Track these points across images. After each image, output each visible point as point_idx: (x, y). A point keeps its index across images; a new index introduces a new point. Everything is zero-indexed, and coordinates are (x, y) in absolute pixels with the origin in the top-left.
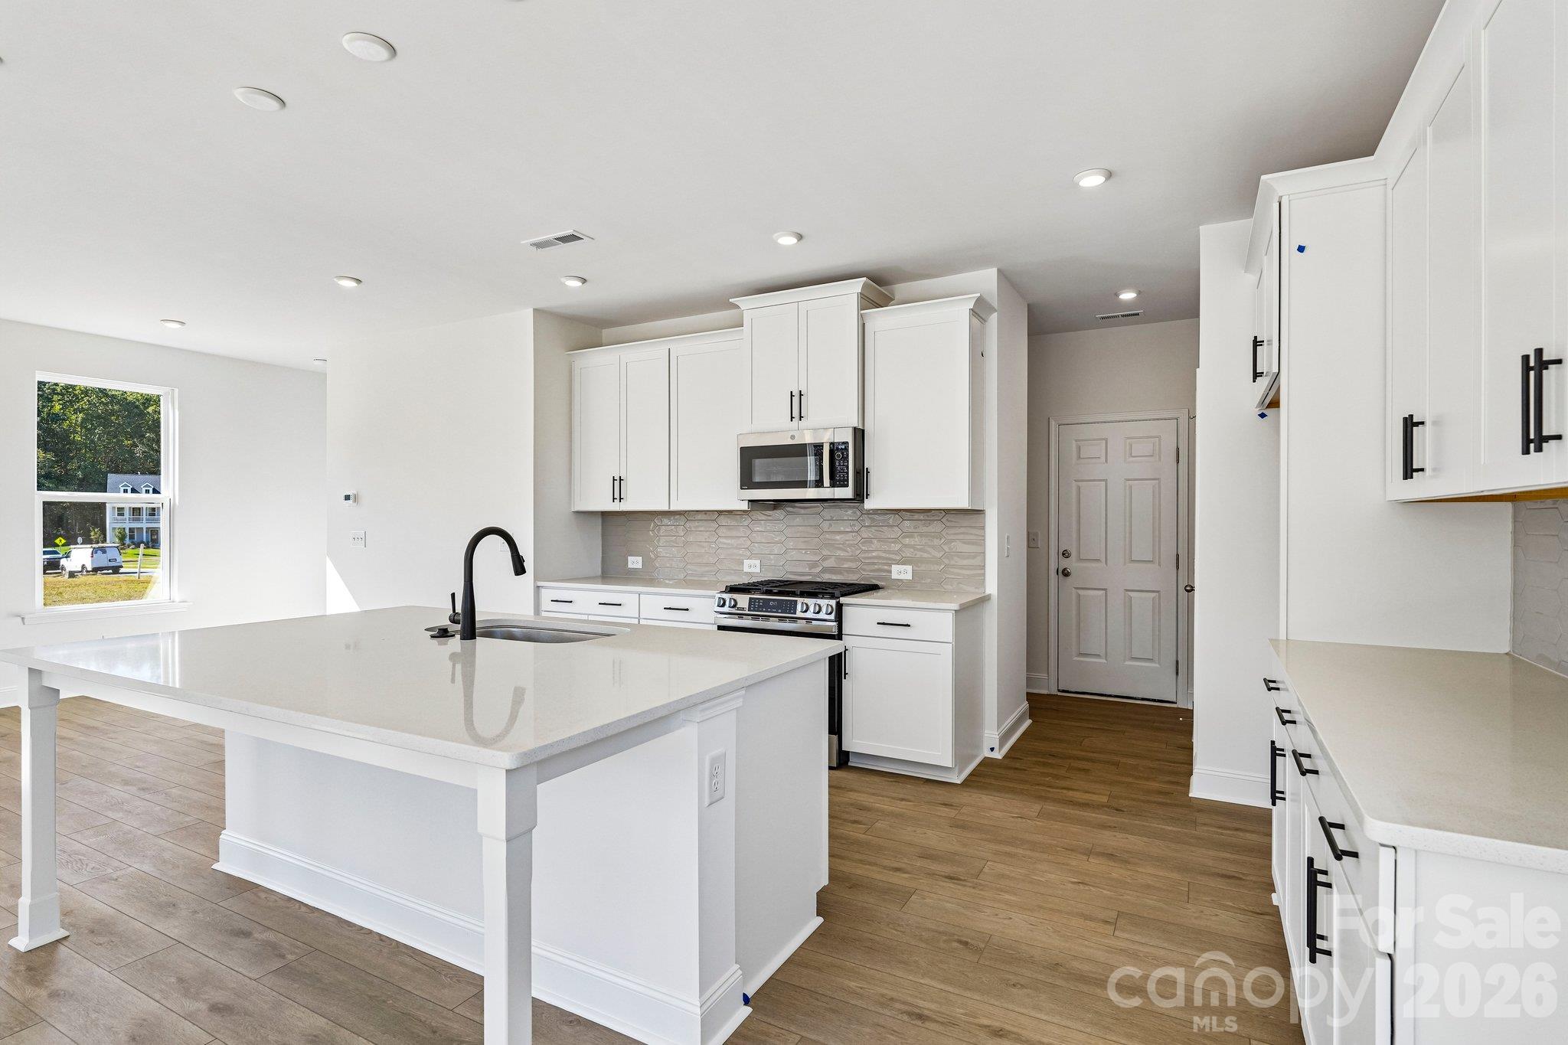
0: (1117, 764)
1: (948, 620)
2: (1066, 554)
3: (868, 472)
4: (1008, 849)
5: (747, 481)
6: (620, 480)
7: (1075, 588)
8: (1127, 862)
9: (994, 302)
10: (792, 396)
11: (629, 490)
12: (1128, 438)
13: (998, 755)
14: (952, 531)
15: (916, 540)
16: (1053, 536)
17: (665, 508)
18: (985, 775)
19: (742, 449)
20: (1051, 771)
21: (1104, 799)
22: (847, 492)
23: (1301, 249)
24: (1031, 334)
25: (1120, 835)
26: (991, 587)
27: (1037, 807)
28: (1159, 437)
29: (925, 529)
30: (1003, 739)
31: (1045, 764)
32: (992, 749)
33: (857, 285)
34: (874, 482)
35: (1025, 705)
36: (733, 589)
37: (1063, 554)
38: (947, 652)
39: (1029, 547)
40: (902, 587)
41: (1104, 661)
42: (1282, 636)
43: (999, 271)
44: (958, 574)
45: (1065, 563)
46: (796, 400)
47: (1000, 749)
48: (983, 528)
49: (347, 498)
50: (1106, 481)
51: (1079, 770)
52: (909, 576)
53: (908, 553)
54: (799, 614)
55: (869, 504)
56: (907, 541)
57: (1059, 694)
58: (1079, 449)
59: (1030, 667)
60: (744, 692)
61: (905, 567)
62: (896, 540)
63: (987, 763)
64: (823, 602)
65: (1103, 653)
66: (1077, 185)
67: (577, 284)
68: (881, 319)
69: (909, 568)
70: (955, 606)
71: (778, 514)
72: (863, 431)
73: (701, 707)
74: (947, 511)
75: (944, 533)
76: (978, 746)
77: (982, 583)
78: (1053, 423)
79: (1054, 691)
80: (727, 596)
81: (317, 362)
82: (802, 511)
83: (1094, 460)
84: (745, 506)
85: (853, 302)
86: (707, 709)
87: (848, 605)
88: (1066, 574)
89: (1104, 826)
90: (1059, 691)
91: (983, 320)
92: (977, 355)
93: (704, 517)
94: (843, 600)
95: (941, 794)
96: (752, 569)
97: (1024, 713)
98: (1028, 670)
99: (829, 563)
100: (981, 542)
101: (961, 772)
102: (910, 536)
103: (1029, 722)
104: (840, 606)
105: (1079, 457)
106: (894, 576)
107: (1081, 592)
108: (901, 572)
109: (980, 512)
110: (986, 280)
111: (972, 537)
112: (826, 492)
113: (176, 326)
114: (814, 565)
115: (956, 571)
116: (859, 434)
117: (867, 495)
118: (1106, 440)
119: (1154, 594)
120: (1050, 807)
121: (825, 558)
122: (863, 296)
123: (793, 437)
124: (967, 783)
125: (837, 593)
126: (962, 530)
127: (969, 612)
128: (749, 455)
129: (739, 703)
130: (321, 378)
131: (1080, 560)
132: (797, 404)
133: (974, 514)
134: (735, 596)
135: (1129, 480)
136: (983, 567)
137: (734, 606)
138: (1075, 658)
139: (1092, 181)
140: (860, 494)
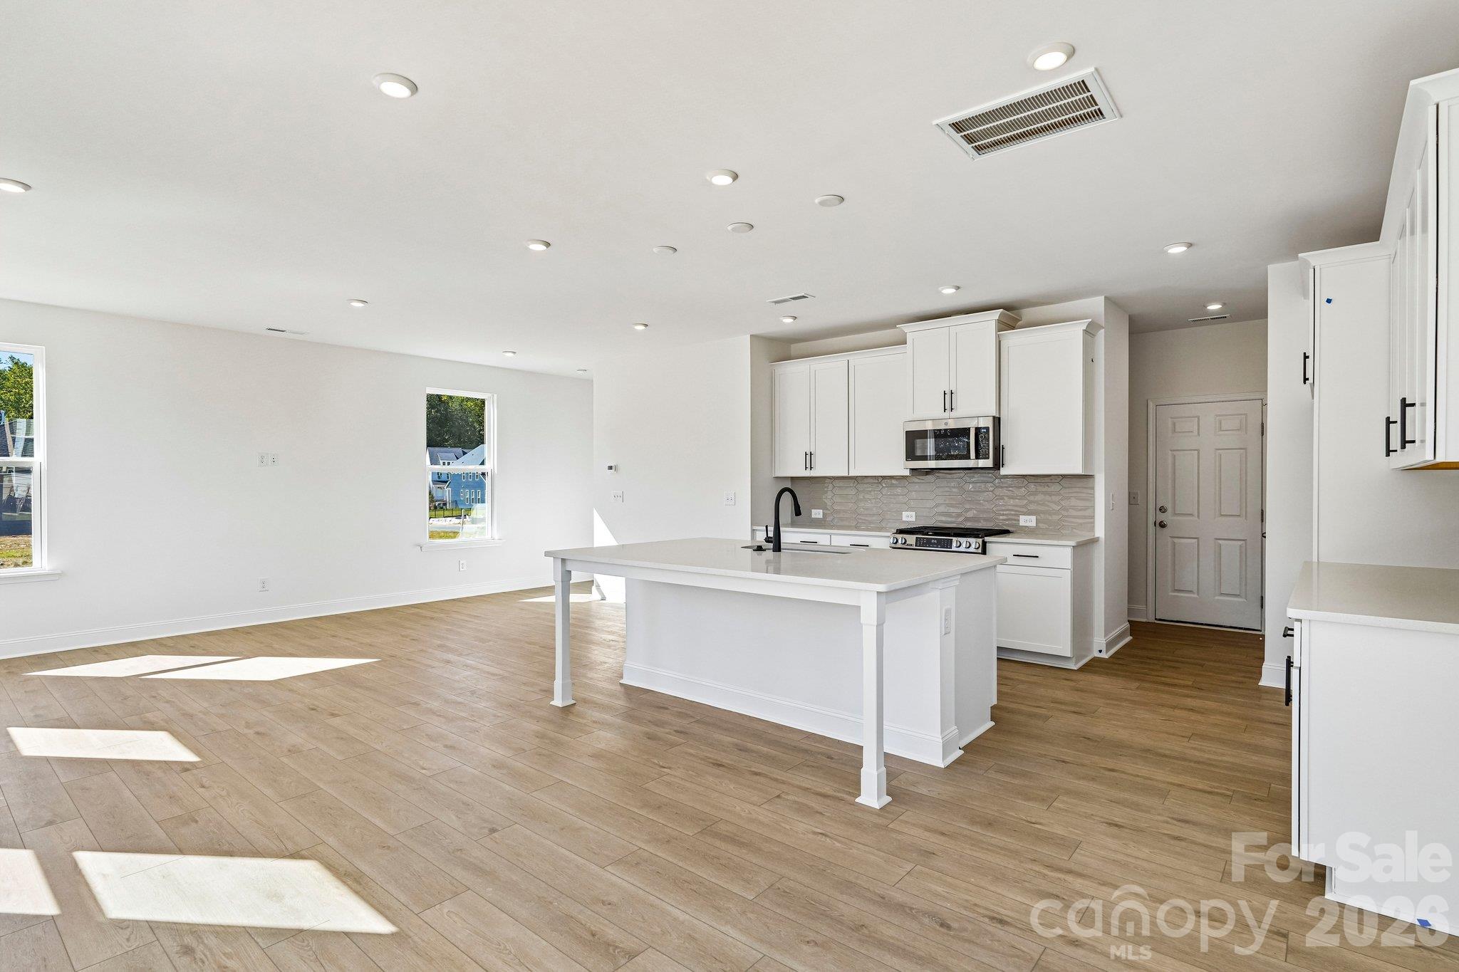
0: (1202, 666)
1: (1069, 551)
2: (1163, 510)
3: (1003, 448)
4: (1116, 703)
5: (911, 455)
6: (811, 454)
7: (1172, 537)
8: (1203, 713)
9: (1102, 321)
10: (945, 394)
11: (817, 461)
12: (1217, 416)
13: (1105, 655)
14: (1067, 490)
15: (1039, 497)
16: (1151, 495)
17: (847, 475)
18: (1093, 666)
19: (907, 433)
20: (1147, 666)
21: (1190, 683)
22: (989, 463)
23: (1329, 301)
24: (1132, 333)
25: (1198, 701)
26: (1100, 532)
27: (1137, 684)
28: (1246, 415)
29: (1046, 489)
30: (1110, 645)
31: (1142, 663)
32: (1100, 651)
33: (996, 314)
34: (1008, 456)
35: (1127, 625)
36: (901, 532)
37: (1160, 510)
38: (1067, 576)
39: (1129, 503)
40: (1028, 532)
41: (1196, 596)
42: (1315, 559)
43: (1106, 298)
44: (1072, 522)
45: (1161, 517)
46: (948, 397)
47: (1107, 652)
48: (1093, 488)
49: (610, 468)
50: (1198, 450)
51: (1170, 667)
52: (1033, 524)
53: (1032, 507)
54: (954, 549)
55: (1003, 471)
56: (1032, 498)
57: (1156, 622)
58: (1174, 424)
59: (1131, 599)
60: (959, 577)
61: (1030, 517)
62: (1023, 497)
63: (1095, 660)
64: (972, 540)
65: (1195, 589)
66: (1166, 252)
67: (790, 320)
68: (1013, 339)
69: (1034, 518)
70: (1073, 543)
71: (930, 478)
72: (999, 418)
73: (943, 581)
74: (1064, 476)
75: (1062, 492)
76: (1089, 650)
77: (1092, 529)
78: (1151, 405)
79: (1152, 620)
80: (900, 537)
81: (581, 372)
82: (949, 476)
83: (1187, 434)
84: (907, 473)
85: (992, 326)
86: (946, 582)
87: (991, 542)
88: (1162, 525)
89: (1188, 696)
90: (1156, 619)
91: (1093, 335)
92: (1089, 361)
93: (871, 481)
94: (987, 539)
95: (1065, 675)
96: (909, 518)
97: (1126, 630)
98: (1129, 602)
99: (970, 514)
100: (1091, 498)
101: (1077, 663)
102: (1035, 493)
103: (1129, 638)
104: (984, 543)
105: (1174, 431)
106: (1022, 523)
107: (1176, 540)
108: (1027, 521)
109: (1091, 476)
110: (1096, 305)
111: (1084, 495)
112: (971, 463)
113: (511, 354)
114: (959, 515)
115: (1073, 520)
116: (997, 421)
117: (1003, 464)
118: (1198, 418)
119: (1242, 542)
120: (1147, 685)
121: (967, 510)
122: (999, 321)
123: (946, 424)
124: (1081, 670)
125: (982, 534)
126: (1077, 490)
127: (1084, 548)
128: (913, 437)
129: (957, 583)
130: (590, 382)
131: (1175, 514)
132: (949, 399)
133: (1085, 478)
134: (905, 536)
135: (1219, 449)
136: (1093, 517)
137: (905, 543)
138: (1171, 594)
139: (1178, 250)
140: (998, 464)
